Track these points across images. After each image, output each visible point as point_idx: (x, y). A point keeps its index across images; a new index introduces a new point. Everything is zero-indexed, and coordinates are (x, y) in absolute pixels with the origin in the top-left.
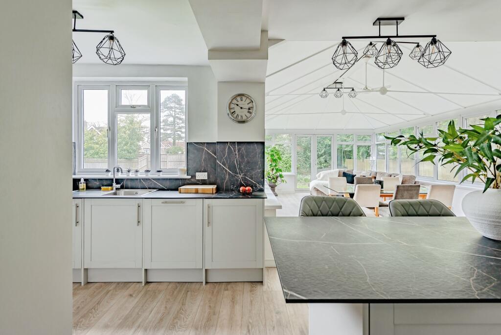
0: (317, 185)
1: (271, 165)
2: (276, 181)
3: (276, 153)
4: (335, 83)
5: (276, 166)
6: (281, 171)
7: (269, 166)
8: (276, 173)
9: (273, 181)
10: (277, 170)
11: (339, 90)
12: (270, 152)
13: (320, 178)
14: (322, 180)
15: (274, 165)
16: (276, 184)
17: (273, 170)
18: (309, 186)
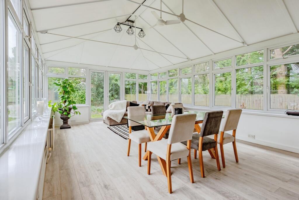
0: (110, 115)
1: (63, 97)
2: (69, 114)
3: (69, 85)
4: (128, 20)
5: (68, 98)
6: (74, 103)
7: (61, 99)
8: (69, 105)
9: (65, 113)
10: (70, 102)
11: (130, 28)
12: (62, 83)
13: (112, 108)
14: (114, 109)
15: (67, 96)
16: (69, 116)
17: (65, 102)
18: (102, 115)
